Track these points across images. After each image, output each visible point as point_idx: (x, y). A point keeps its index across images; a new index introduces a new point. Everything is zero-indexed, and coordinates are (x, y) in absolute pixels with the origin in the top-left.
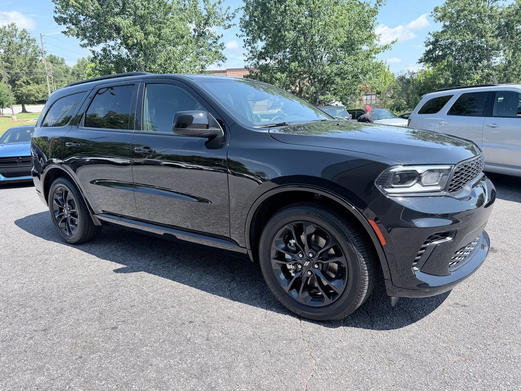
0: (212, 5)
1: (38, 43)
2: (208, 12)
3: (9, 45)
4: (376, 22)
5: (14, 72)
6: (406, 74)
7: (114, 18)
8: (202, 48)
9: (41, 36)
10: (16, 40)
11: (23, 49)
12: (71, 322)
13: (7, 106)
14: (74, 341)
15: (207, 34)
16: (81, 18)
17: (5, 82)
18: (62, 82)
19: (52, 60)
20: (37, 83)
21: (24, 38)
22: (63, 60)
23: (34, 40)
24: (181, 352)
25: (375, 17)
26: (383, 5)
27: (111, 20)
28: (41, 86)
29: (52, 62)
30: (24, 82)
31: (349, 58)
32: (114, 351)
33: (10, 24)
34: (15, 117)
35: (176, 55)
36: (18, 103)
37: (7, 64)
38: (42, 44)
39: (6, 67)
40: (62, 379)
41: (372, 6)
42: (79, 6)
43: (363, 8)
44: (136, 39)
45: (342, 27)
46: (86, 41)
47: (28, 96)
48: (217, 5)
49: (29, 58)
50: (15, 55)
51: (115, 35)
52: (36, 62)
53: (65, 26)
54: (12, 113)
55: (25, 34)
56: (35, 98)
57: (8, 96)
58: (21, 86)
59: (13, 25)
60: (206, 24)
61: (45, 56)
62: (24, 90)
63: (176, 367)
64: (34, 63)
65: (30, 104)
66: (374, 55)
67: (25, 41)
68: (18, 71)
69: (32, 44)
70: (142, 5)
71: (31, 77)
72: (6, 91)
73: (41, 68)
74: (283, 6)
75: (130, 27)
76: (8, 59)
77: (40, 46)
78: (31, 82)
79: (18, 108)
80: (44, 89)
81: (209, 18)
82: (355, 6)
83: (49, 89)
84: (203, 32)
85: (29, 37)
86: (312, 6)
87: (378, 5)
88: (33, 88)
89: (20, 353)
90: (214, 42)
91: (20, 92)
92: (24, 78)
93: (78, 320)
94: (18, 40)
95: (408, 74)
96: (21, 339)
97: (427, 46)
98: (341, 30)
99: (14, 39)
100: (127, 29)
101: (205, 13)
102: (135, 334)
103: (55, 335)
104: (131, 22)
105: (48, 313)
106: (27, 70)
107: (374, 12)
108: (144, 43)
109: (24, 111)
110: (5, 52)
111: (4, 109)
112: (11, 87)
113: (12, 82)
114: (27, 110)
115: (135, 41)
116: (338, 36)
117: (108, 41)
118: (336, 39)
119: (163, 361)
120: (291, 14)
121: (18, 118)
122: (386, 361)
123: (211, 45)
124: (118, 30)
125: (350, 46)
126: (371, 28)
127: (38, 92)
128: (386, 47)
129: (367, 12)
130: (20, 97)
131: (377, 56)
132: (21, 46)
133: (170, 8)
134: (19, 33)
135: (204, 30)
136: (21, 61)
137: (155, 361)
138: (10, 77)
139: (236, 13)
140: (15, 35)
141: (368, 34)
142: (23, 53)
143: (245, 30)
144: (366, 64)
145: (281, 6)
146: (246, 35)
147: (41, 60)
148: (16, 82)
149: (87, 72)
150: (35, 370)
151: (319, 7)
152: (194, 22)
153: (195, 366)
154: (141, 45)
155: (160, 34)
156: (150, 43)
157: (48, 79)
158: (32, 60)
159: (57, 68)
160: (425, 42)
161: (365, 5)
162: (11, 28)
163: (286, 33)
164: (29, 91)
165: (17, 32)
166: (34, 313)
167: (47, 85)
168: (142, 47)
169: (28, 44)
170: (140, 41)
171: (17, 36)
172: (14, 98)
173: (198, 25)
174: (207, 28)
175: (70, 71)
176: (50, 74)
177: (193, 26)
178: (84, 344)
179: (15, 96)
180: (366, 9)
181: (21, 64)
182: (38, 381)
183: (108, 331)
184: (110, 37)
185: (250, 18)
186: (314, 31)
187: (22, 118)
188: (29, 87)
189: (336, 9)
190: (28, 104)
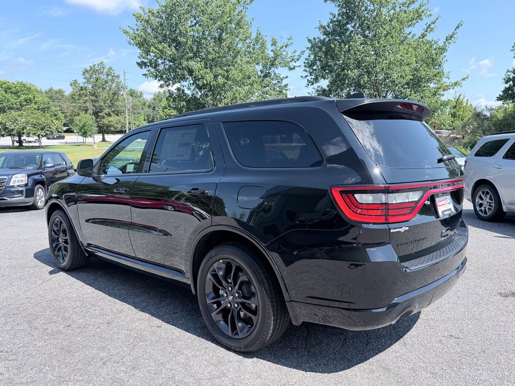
0: (279, 47)
1: (122, 78)
2: (275, 53)
3: (97, 81)
4: (445, 59)
5: (98, 105)
6: (483, 110)
7: (188, 62)
8: (267, 88)
9: (124, 73)
10: (103, 77)
11: (108, 84)
12: (128, 319)
13: (90, 136)
14: (129, 333)
15: (273, 74)
16: (160, 61)
17: (90, 114)
18: (139, 113)
19: (132, 94)
20: (117, 115)
21: (110, 74)
22: (141, 93)
23: (118, 76)
24: (206, 348)
25: (444, 55)
26: (452, 42)
27: (185, 63)
28: (120, 118)
29: (132, 96)
30: (106, 114)
31: (415, 95)
32: (156, 342)
33: (99, 63)
34: (95, 146)
35: (241, 95)
36: (99, 132)
37: (93, 98)
38: (125, 80)
39: (92, 101)
40: (117, 356)
41: (441, 44)
42: (158, 52)
43: (431, 46)
44: (206, 80)
45: (408, 65)
46: (162, 82)
47: (109, 126)
48: (284, 48)
49: (112, 92)
50: (101, 89)
51: (187, 76)
52: (118, 96)
53: (146, 69)
54: (93, 142)
55: (111, 71)
56: (115, 128)
57: (91, 126)
58: (103, 117)
59: (101, 63)
60: (272, 65)
61: (126, 91)
62: (105, 121)
63: (200, 357)
64: (116, 96)
65: (110, 134)
66: (442, 93)
67: (110, 77)
68: (102, 104)
69: (116, 80)
70: (213, 50)
71: (113, 109)
72: (90, 122)
73: (122, 101)
74: (347, 46)
75: (201, 70)
76: (95, 93)
77: (123, 82)
78: (112, 114)
79: (99, 137)
80: (123, 121)
81: (275, 60)
82: (422, 44)
83: (127, 120)
84: (268, 73)
85: (114, 74)
86: (377, 45)
87: (447, 43)
88: (113, 119)
89: (91, 336)
90: (279, 82)
91: (102, 122)
92: (107, 111)
93: (133, 319)
94: (104, 76)
95: (485, 109)
96: (91, 328)
97: (507, 83)
98: (407, 68)
99: (101, 76)
100: (199, 72)
101: (272, 54)
102: (174, 332)
103: (116, 327)
104: (203, 66)
105: (112, 312)
106: (109, 103)
107: (443, 50)
108: (214, 84)
109: (104, 140)
110: (92, 87)
111: (87, 139)
112: (94, 118)
113: (96, 114)
114: (106, 139)
115: (205, 82)
116: (403, 74)
117: (182, 82)
118: (401, 77)
119: (191, 352)
120: (355, 54)
121: (98, 147)
122: (367, 370)
123: (276, 84)
124: (191, 72)
125: (416, 83)
126: (440, 66)
127: (117, 123)
128: (456, 84)
129: (435, 49)
130: (101, 127)
131: (445, 93)
132: (106, 82)
133: (239, 52)
134: (106, 70)
135: (270, 71)
136: (106, 95)
137: (185, 352)
138: (95, 110)
139: (302, 55)
140: (103, 72)
141: (436, 71)
142: (107, 88)
143: (308, 70)
144: (433, 101)
145: (345, 45)
146: (309, 74)
147: (123, 95)
148: (100, 114)
149: (163, 105)
150: (100, 348)
151: (384, 46)
152: (261, 64)
153: (214, 358)
154: (210, 85)
155: (228, 76)
156: (218, 84)
157: (127, 111)
158: (114, 94)
159: (136, 101)
160: (504, 79)
161: (433, 43)
162: (100, 66)
163: (349, 72)
164: (109, 122)
165: (105, 70)
166: (101, 311)
167: (125, 117)
168: (211, 87)
169: (113, 80)
170: (210, 82)
171: (104, 73)
172: (96, 128)
173: (265, 66)
174: (273, 69)
175: (147, 103)
176: (129, 106)
177: (259, 68)
178: (135, 335)
179: (97, 127)
180: (434, 46)
181: (105, 97)
182: (101, 355)
183: (154, 329)
184: (184, 78)
185: (315, 57)
186: (379, 70)
187: (101, 147)
188: (110, 119)
189: (401, 47)
190: (107, 134)
